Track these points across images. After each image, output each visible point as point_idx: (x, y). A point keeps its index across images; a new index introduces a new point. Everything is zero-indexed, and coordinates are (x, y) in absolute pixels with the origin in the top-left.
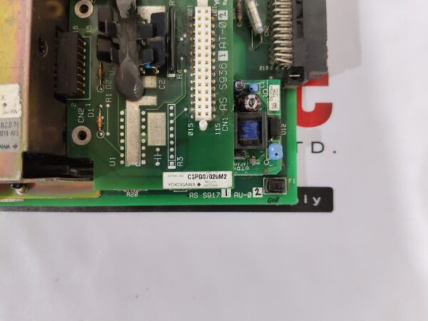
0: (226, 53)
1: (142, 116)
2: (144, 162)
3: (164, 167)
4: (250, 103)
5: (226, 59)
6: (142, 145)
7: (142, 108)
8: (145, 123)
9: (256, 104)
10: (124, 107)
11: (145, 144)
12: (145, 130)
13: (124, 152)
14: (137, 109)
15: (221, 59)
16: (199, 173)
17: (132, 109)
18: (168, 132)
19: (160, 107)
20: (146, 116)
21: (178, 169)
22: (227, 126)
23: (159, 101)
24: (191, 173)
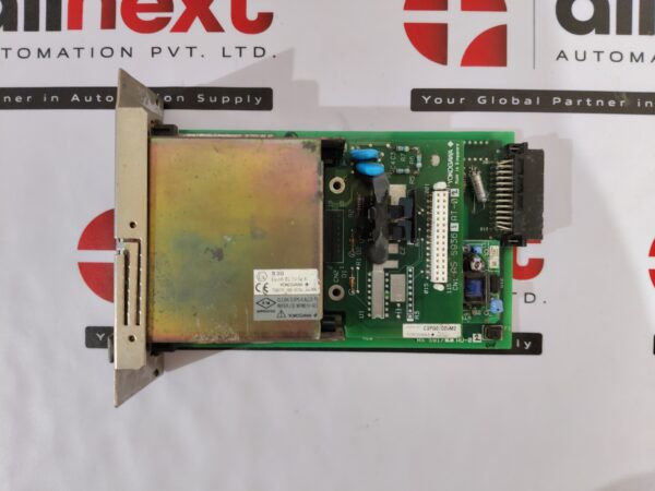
0: (457, 225)
1: (386, 277)
2: (387, 315)
3: (404, 320)
4: (476, 264)
5: (457, 230)
6: (386, 301)
7: (386, 270)
8: (389, 283)
9: (481, 266)
10: (371, 270)
11: (388, 301)
12: (389, 289)
13: (370, 306)
14: (382, 272)
15: (452, 230)
16: (433, 325)
17: (378, 271)
18: (407, 290)
19: (401, 270)
20: (389, 277)
21: (416, 322)
22: (458, 285)
23: (400, 265)
24: (427, 325)
